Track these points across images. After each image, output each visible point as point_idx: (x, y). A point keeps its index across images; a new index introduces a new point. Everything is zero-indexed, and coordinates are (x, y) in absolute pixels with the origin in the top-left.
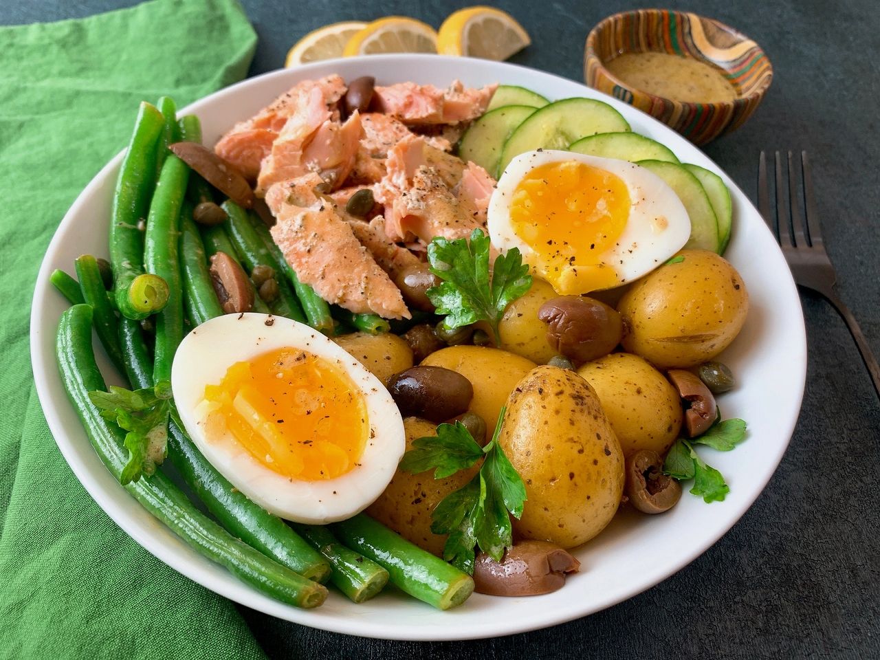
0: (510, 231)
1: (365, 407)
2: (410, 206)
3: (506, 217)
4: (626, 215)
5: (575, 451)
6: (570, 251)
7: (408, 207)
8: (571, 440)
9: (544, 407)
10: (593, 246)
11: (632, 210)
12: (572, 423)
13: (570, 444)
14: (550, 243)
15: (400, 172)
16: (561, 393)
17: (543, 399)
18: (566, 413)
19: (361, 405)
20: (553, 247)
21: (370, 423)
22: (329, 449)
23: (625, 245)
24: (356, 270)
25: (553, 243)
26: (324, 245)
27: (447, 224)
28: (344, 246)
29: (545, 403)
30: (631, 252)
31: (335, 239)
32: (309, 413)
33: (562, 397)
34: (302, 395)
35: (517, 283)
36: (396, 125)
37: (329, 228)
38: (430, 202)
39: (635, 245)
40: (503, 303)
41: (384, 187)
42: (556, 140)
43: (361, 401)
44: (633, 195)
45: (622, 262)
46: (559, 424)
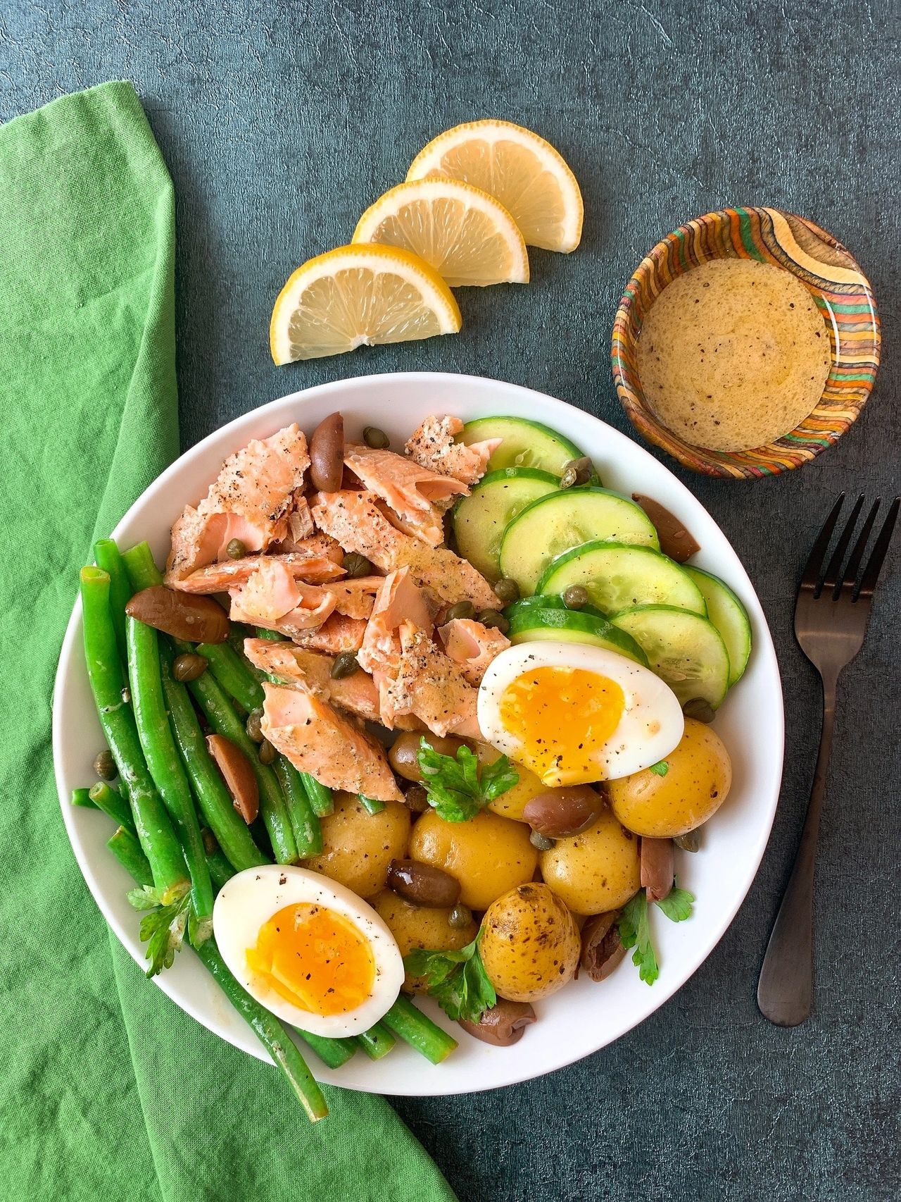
0: (500, 725)
1: (371, 952)
2: (397, 706)
3: (496, 712)
4: (620, 716)
5: (535, 980)
6: (559, 749)
7: (395, 708)
8: (533, 974)
9: (513, 950)
10: (581, 747)
11: (625, 713)
12: (534, 961)
13: (530, 976)
14: (539, 741)
15: (384, 638)
16: (528, 939)
17: (513, 944)
18: (531, 955)
19: (368, 950)
20: (542, 746)
21: (376, 963)
22: (347, 992)
23: (614, 745)
24: (349, 772)
25: (542, 742)
26: (315, 753)
27: (436, 718)
28: (335, 755)
29: (515, 947)
30: (618, 753)
31: (326, 749)
32: (328, 962)
33: (528, 943)
34: (320, 945)
35: (506, 778)
36: (375, 520)
37: (318, 739)
38: (418, 692)
39: (623, 747)
40: (493, 790)
41: (369, 655)
42: (567, 535)
43: (367, 946)
44: (628, 701)
45: (607, 761)
46: (524, 964)
